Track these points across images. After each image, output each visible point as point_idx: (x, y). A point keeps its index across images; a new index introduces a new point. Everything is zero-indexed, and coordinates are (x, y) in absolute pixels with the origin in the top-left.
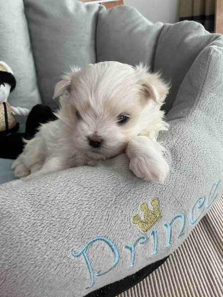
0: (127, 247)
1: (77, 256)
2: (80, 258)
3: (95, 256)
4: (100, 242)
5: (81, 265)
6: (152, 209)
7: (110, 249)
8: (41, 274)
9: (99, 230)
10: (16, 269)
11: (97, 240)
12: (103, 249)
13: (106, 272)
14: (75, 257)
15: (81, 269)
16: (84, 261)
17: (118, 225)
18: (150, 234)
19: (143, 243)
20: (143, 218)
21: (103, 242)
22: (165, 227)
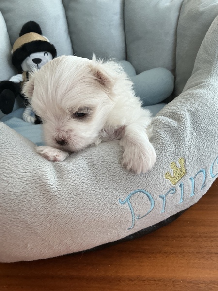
0: (160, 197)
1: (123, 204)
2: (125, 205)
3: (137, 204)
4: (140, 193)
6: (179, 167)
8: (98, 216)
9: (139, 184)
10: (80, 211)
11: (137, 192)
13: (144, 216)
15: (126, 214)
16: (128, 207)
17: (154, 181)
19: (172, 194)
21: (143, 194)
22: (190, 180)
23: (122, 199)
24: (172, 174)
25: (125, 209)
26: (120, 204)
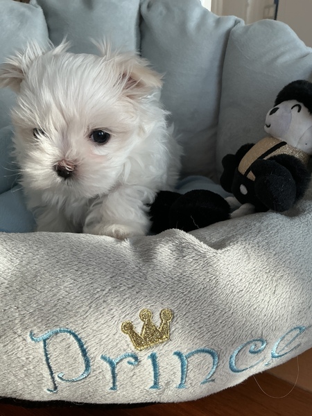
0: (104, 358)
1: (35, 341)
2: (38, 345)
3: (57, 351)
4: (69, 336)
5: (37, 354)
7: (79, 352)
9: (71, 320)
11: (64, 331)
12: (69, 347)
13: (73, 381)
15: (36, 360)
16: (41, 351)
17: (98, 325)
18: (146, 357)
19: (132, 364)
21: (72, 338)
22: (176, 358)
23: (35, 332)
24: (139, 330)
25: (34, 352)
26: (29, 339)
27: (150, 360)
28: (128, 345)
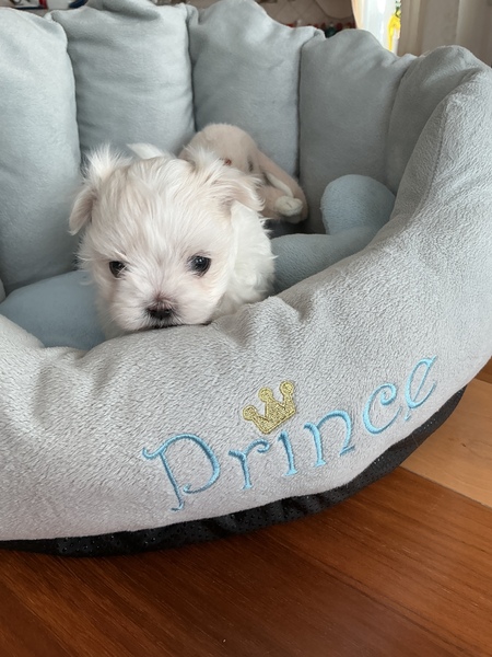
0: (231, 454)
1: (151, 458)
2: (155, 462)
3: (179, 462)
4: (188, 441)
5: (157, 472)
6: (281, 400)
7: (204, 454)
9: (186, 423)
12: (192, 453)
13: (201, 490)
14: (148, 458)
15: (157, 479)
16: (161, 466)
18: (277, 438)
19: (263, 452)
20: (262, 412)
22: (307, 430)
23: (149, 448)
25: (153, 470)
27: (281, 442)
28: (254, 432)
